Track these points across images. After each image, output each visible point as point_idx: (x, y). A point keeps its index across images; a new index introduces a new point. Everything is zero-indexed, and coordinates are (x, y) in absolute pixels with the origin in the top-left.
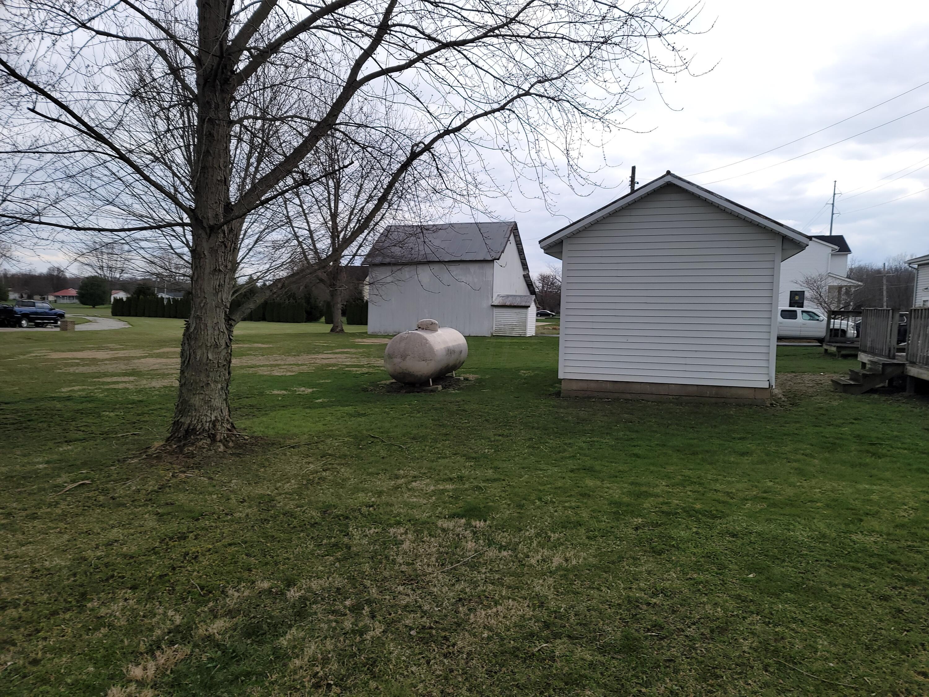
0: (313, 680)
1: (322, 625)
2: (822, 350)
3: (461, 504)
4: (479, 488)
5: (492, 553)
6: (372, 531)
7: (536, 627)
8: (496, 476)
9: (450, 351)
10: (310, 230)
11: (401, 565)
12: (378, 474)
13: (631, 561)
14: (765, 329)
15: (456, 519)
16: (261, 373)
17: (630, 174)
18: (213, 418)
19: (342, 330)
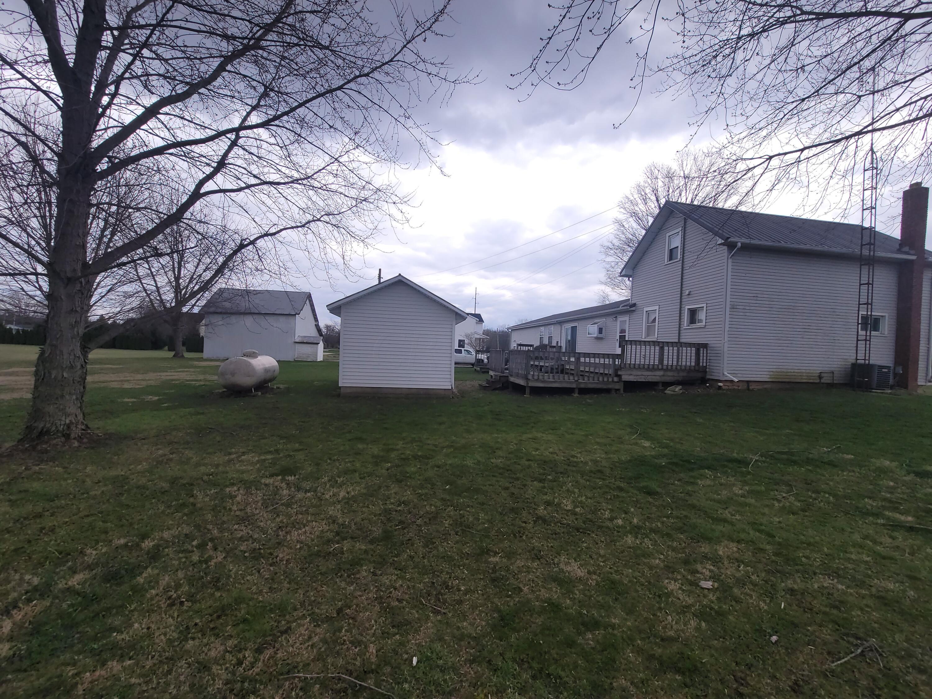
0: (168, 602)
1: (174, 562)
2: (473, 369)
3: (277, 467)
4: (290, 456)
5: (300, 495)
6: (212, 492)
7: (330, 535)
8: (301, 447)
9: (267, 370)
10: (156, 286)
11: (235, 511)
12: (215, 453)
13: (385, 488)
14: (449, 359)
15: (275, 477)
16: (112, 386)
17: (378, 273)
18: (68, 422)
19: (183, 356)
